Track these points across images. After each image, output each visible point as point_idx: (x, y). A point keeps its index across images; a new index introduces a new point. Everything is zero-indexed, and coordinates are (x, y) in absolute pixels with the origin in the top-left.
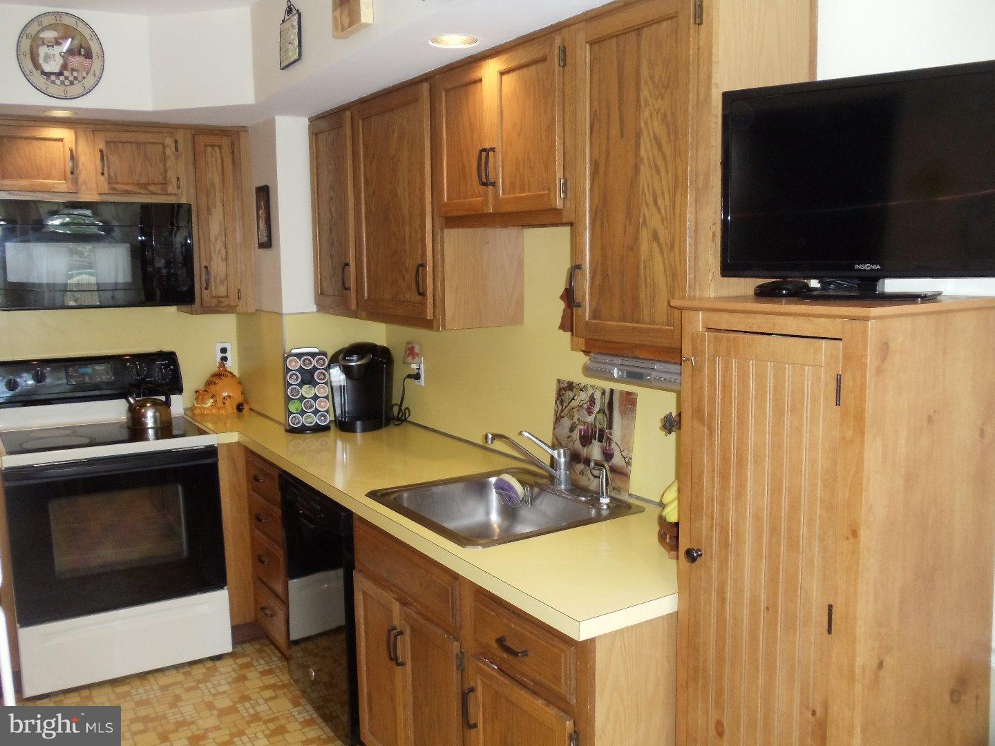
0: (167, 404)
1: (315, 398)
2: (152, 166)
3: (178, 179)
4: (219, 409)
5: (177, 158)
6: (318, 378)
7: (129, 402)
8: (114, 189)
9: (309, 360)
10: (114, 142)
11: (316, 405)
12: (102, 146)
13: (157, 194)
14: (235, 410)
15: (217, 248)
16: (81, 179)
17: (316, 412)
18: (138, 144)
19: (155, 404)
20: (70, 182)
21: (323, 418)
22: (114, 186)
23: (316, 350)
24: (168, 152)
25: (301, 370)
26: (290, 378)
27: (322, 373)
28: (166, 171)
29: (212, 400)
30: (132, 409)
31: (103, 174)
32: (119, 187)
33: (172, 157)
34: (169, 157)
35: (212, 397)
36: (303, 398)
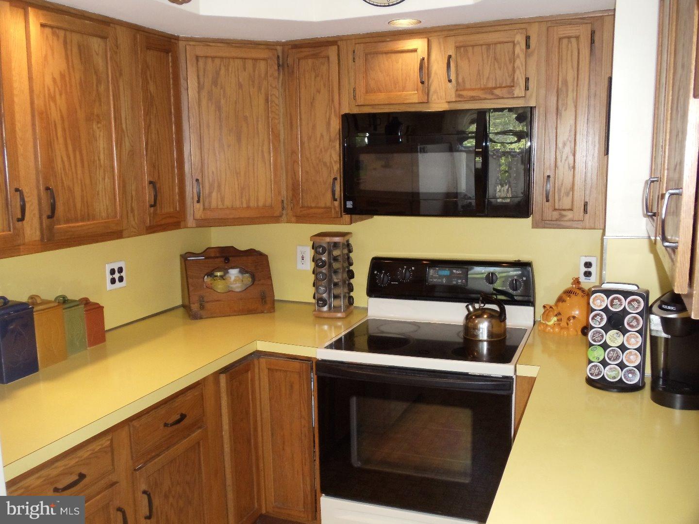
0: (501, 316)
1: (623, 348)
2: (500, 68)
3: (527, 80)
4: (562, 328)
5: (527, 56)
6: (628, 324)
7: (468, 309)
8: (460, 96)
9: (620, 300)
10: (465, 47)
11: (624, 357)
12: (451, 52)
13: (503, 98)
14: (580, 333)
15: (564, 157)
16: (432, 89)
17: (622, 366)
18: (488, 45)
19: (492, 315)
20: (420, 92)
21: (630, 375)
22: (461, 93)
23: (633, 288)
24: (517, 50)
25: (606, 310)
26: (593, 318)
27: (635, 318)
28: (514, 71)
29: (555, 319)
30: (468, 318)
31: (450, 81)
32: (464, 93)
33: (522, 56)
34: (518, 56)
35: (556, 315)
36: (605, 346)
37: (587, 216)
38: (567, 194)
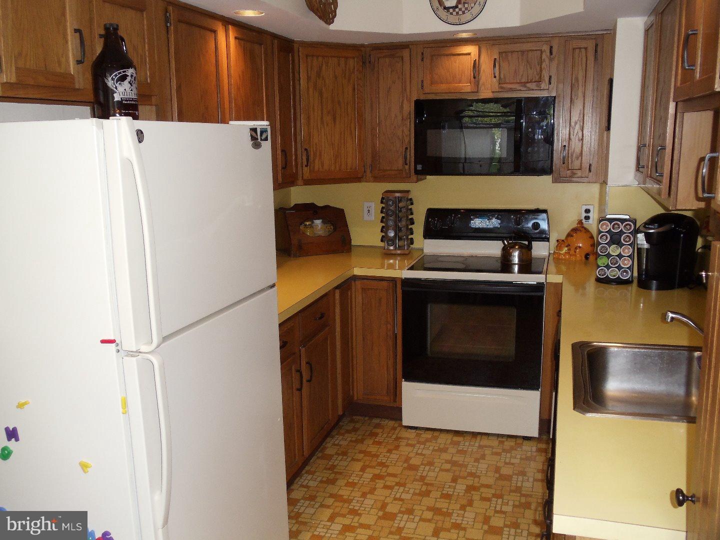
0: (529, 248)
1: (620, 256)
2: (531, 68)
3: (550, 77)
4: (571, 255)
5: (551, 60)
6: (624, 240)
7: (504, 243)
8: (502, 88)
9: (618, 225)
10: (505, 52)
11: (620, 262)
12: (496, 56)
13: (533, 90)
14: (584, 258)
15: (576, 132)
16: (481, 82)
17: (619, 268)
18: (523, 52)
19: (522, 247)
20: (473, 85)
21: (625, 274)
22: (503, 85)
23: (627, 217)
24: (544, 56)
25: (609, 232)
26: (601, 238)
27: (628, 236)
28: (541, 71)
29: (566, 249)
30: (504, 249)
31: (495, 77)
32: (505, 86)
33: (547, 61)
34: (544, 59)
35: (567, 246)
36: (609, 256)
37: (591, 174)
38: (577, 158)
